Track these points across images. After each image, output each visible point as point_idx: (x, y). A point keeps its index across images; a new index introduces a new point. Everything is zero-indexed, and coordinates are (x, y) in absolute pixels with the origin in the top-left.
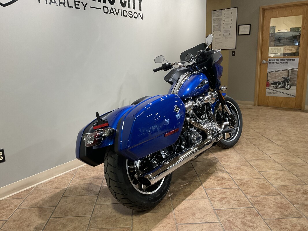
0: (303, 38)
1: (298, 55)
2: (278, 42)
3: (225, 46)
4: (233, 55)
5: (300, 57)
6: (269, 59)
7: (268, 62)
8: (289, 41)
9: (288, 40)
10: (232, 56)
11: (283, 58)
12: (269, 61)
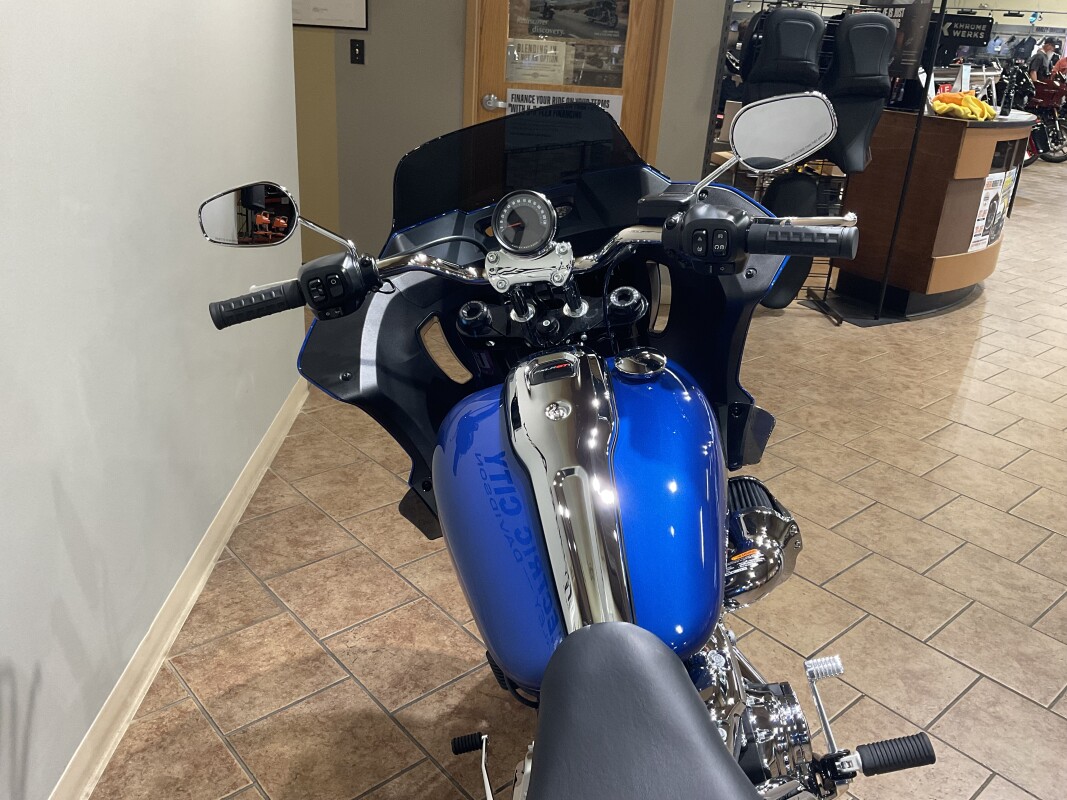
0: (637, 15)
1: (618, 84)
2: (544, 18)
3: (316, 9)
4: (358, 58)
5: (627, 91)
6: (510, 91)
7: (510, 105)
8: (586, 18)
9: (581, 15)
10: (352, 62)
11: (566, 90)
12: (509, 101)
